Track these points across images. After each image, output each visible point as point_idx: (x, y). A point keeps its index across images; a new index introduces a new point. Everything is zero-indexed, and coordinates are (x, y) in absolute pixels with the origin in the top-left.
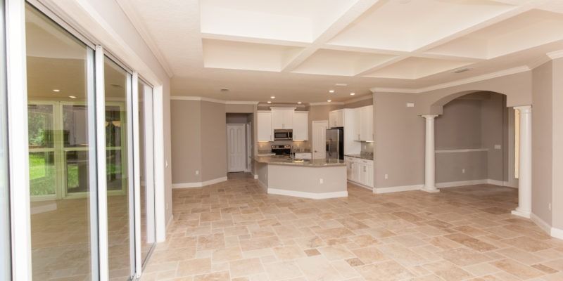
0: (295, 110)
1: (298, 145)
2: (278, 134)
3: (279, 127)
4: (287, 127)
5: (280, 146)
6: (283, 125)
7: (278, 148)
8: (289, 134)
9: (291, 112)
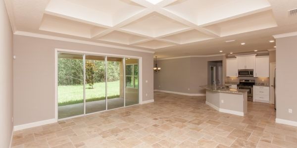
0: (256, 56)
1: (263, 80)
2: (241, 73)
3: (242, 68)
4: (248, 68)
5: (246, 80)
6: (246, 67)
7: (243, 81)
8: (250, 73)
9: (253, 57)
